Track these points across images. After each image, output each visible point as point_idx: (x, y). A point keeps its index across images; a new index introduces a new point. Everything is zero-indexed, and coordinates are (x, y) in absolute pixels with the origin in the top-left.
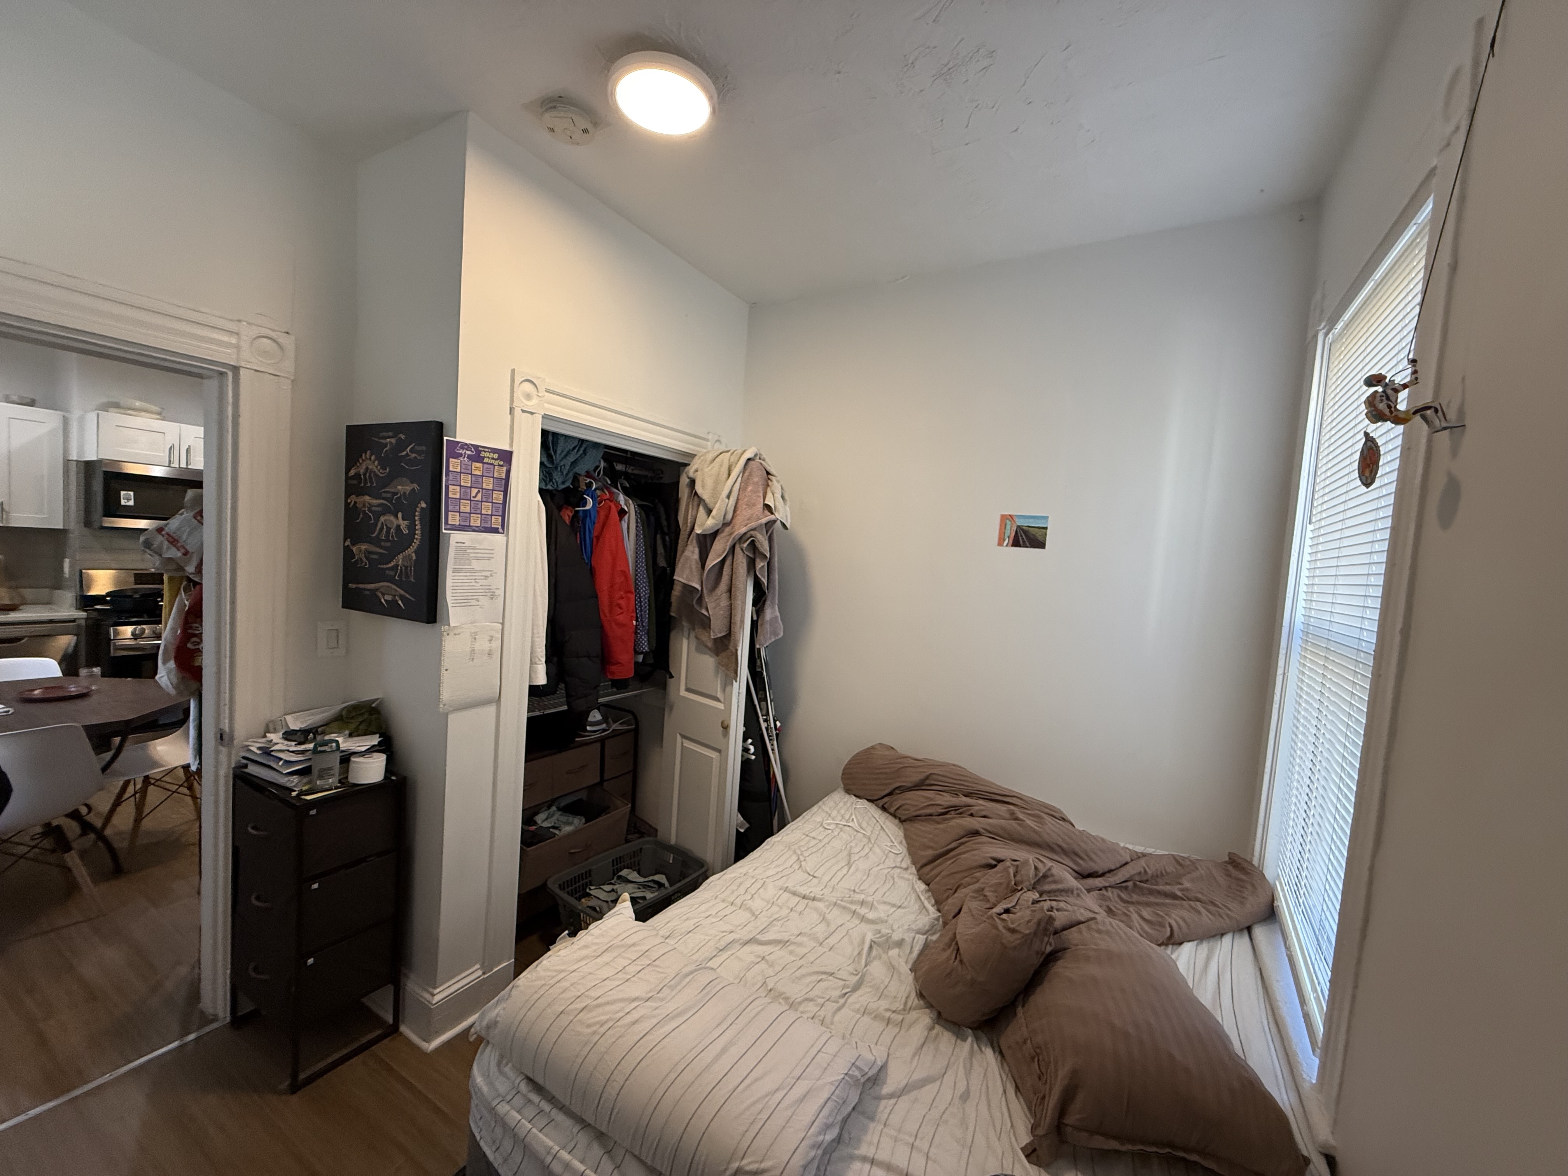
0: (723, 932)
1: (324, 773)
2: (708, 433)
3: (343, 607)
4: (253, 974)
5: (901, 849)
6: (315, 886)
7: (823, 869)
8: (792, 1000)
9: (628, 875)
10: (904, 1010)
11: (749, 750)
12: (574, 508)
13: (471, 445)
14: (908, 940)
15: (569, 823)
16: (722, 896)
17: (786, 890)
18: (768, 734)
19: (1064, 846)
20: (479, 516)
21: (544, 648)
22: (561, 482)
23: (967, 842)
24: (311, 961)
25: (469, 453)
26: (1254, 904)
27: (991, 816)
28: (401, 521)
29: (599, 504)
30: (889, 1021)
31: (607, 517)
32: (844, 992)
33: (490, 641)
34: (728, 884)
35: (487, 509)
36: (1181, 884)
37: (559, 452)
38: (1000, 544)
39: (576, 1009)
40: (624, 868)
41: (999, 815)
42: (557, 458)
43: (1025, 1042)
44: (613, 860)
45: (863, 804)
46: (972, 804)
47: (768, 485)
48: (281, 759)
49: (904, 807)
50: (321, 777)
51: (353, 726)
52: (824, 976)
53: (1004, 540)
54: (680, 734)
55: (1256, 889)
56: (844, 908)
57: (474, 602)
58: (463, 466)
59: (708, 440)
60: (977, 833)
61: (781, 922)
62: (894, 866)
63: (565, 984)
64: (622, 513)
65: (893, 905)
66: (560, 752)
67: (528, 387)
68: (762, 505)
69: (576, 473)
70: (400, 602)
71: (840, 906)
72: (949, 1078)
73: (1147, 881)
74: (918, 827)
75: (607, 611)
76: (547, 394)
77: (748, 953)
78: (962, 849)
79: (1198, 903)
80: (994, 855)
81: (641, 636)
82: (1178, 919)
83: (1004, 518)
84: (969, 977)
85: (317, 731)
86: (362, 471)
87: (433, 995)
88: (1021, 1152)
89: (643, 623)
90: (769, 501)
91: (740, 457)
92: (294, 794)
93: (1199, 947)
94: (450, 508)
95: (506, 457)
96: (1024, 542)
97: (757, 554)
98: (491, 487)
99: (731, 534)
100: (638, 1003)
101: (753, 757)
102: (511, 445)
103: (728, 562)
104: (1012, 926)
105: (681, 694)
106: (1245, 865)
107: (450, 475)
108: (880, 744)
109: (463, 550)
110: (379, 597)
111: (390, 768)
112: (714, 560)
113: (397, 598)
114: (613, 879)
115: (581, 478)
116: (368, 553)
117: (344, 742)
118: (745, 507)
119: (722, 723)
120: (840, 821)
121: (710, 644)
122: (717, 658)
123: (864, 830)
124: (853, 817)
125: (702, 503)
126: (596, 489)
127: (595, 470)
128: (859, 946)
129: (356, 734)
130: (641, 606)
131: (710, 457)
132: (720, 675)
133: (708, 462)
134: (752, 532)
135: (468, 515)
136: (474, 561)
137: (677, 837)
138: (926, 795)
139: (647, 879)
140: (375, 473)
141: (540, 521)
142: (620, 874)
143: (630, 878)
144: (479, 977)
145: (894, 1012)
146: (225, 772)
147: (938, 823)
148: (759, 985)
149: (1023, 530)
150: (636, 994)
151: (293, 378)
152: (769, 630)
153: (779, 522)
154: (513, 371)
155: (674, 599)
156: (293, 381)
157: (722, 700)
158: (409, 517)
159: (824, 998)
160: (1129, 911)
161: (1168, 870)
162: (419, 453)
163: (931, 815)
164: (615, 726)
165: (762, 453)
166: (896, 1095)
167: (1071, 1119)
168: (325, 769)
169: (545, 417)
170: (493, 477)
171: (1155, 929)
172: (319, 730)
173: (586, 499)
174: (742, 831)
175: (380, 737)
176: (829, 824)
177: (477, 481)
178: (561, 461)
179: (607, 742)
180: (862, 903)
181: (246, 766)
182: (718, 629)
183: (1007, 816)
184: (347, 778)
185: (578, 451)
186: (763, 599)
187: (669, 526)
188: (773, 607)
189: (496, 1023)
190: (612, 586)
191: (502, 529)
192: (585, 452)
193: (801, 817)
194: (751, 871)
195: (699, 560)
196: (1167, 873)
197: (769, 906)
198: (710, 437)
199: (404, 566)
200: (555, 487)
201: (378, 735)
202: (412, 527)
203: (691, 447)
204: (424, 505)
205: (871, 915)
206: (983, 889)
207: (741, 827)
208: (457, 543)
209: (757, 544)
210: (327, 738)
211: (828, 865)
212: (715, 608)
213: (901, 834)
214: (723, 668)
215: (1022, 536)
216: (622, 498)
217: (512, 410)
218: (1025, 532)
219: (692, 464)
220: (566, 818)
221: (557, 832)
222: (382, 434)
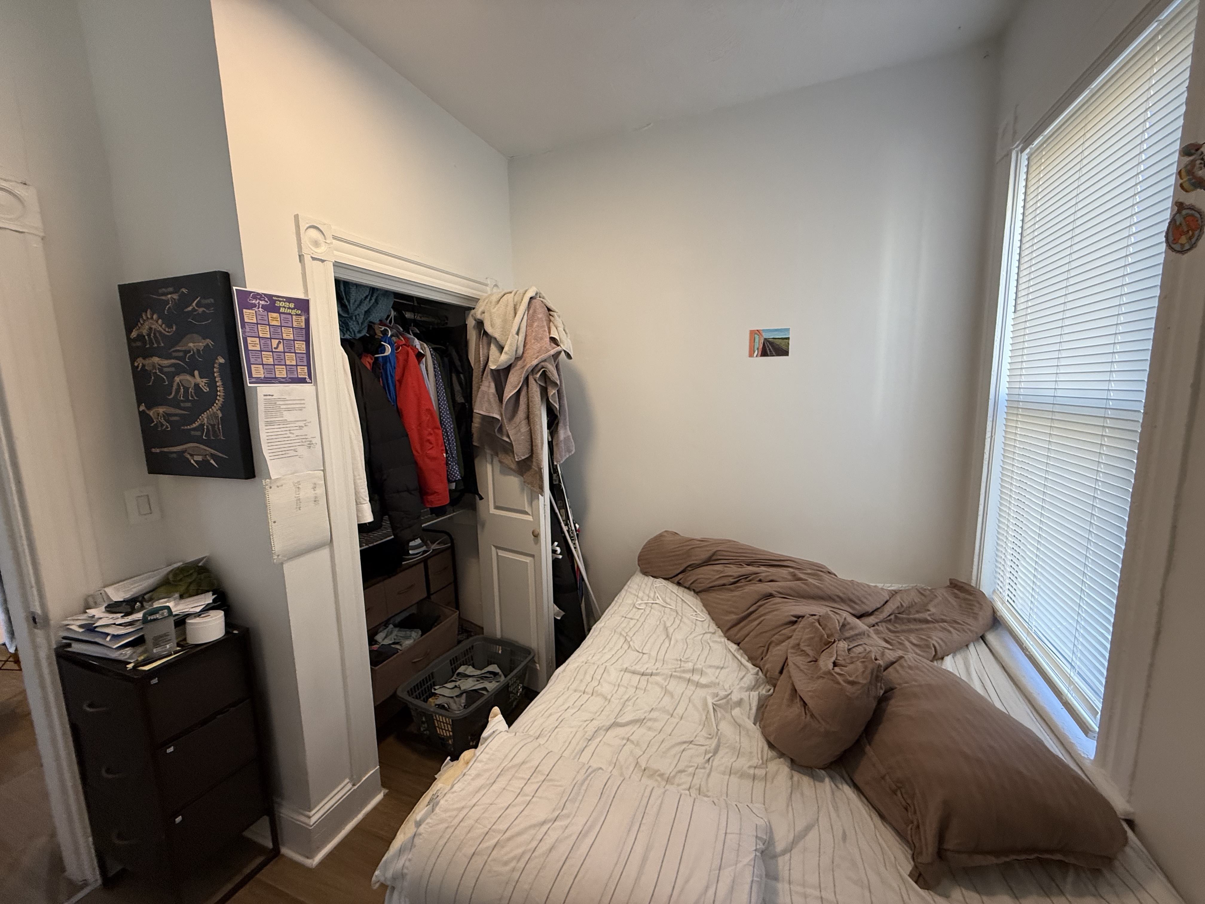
0: (585, 721)
1: (159, 641)
2: (487, 278)
3: (149, 473)
4: (117, 842)
5: (704, 616)
6: (171, 750)
7: (649, 645)
8: (667, 776)
9: (465, 671)
10: (763, 763)
11: (556, 551)
12: (373, 355)
13: (265, 294)
14: (746, 699)
15: (407, 638)
16: (574, 686)
17: (626, 670)
18: (570, 535)
19: (841, 595)
20: (284, 367)
21: (367, 488)
22: (359, 332)
23: (764, 604)
24: (179, 819)
25: (262, 303)
26: (984, 617)
27: (778, 579)
28: (198, 380)
29: (396, 350)
30: (754, 778)
31: (406, 361)
32: (707, 757)
33: (314, 488)
34: (575, 675)
35: (290, 358)
36: (929, 610)
37: (352, 301)
38: (751, 355)
39: (487, 848)
40: (461, 666)
41: (783, 578)
42: (351, 308)
43: (883, 778)
44: (451, 661)
45: (660, 583)
46: (759, 572)
47: (550, 321)
48: (108, 634)
49: (699, 581)
50: (156, 645)
51: (183, 589)
52: (685, 746)
53: (754, 352)
54: (494, 546)
55: (982, 605)
56: (680, 678)
57: (292, 453)
58: (259, 317)
59: (486, 285)
60: (771, 595)
61: (632, 701)
62: (704, 632)
63: (468, 822)
64: (420, 356)
65: (717, 668)
66: (390, 577)
67: (313, 233)
68: (548, 339)
69: (371, 322)
70: (212, 462)
71: (677, 677)
72: (824, 821)
73: (903, 612)
74: (713, 596)
75: (418, 447)
76: (334, 241)
77: (614, 736)
78: (762, 611)
79: (945, 624)
80: (793, 613)
81: (453, 466)
82: (938, 639)
83: (753, 333)
84: (822, 730)
85: (143, 598)
86: (145, 332)
87: (309, 817)
88: (910, 880)
89: (452, 454)
90: (554, 335)
91: (523, 296)
92: (130, 666)
93: (956, 658)
94: (252, 360)
95: (303, 306)
96: (770, 351)
97: (548, 383)
98: (291, 337)
99: (523, 367)
100: (548, 826)
101: (560, 557)
102: (306, 292)
103: (523, 393)
104: (851, 679)
105: (491, 512)
106: (967, 587)
107: (247, 326)
108: (666, 531)
109: (271, 402)
110: (188, 459)
111: (229, 624)
112: (510, 392)
113: (209, 458)
114: (452, 676)
115: (376, 327)
116: (166, 416)
117: (176, 605)
118: (533, 341)
119: (533, 533)
120: (648, 600)
121: (513, 466)
122: (522, 478)
123: (670, 605)
124: (657, 595)
125: (493, 340)
126: (392, 336)
127: (387, 319)
128: (704, 710)
129: (187, 595)
130: (448, 440)
131: (494, 298)
132: (525, 492)
133: (493, 303)
134: (543, 364)
135: (272, 367)
136: (285, 413)
137: (502, 631)
138: (716, 568)
139: (483, 671)
140: (160, 332)
141: (345, 370)
142: (458, 671)
143: (467, 673)
144: (350, 790)
145: (755, 767)
146: (46, 654)
147: (732, 591)
148: (633, 765)
149: (769, 342)
150: (542, 817)
151: (42, 234)
152: (563, 448)
153: (563, 353)
154: (296, 217)
155: (474, 430)
156: (43, 238)
157: (530, 513)
158: (207, 373)
159: (692, 766)
160: (901, 639)
161: (916, 601)
162: (207, 306)
163: (724, 585)
164: (434, 546)
165: (542, 292)
166: (788, 850)
167: (950, 844)
168: (161, 636)
169: (337, 265)
170: (293, 328)
171: (924, 651)
172: (146, 597)
173: (384, 345)
174: (559, 618)
175: (213, 595)
176: (640, 604)
177: (276, 331)
178: (356, 310)
179: (429, 562)
180: (693, 671)
181: (69, 645)
182: (521, 452)
183: (790, 577)
184: (185, 639)
185: (370, 299)
186: (556, 422)
187: (462, 366)
188: (566, 429)
189: (403, 876)
190: (420, 425)
191: (309, 378)
192: (376, 301)
193: (614, 602)
194: (590, 658)
195: (495, 393)
196: (916, 603)
197: (616, 688)
198: (488, 281)
199: (211, 425)
200: (353, 335)
201: (211, 593)
202: (212, 384)
203: (474, 292)
204: (221, 360)
205: (704, 680)
206: (799, 645)
207: (558, 616)
208: (265, 395)
209: (548, 374)
210: (156, 605)
211: (652, 640)
212: (516, 434)
213: (700, 604)
214: (529, 486)
215: (768, 347)
216: (417, 343)
217: (301, 257)
218: (771, 344)
219: (477, 307)
220: (404, 633)
221: (398, 647)
222: (160, 291)
